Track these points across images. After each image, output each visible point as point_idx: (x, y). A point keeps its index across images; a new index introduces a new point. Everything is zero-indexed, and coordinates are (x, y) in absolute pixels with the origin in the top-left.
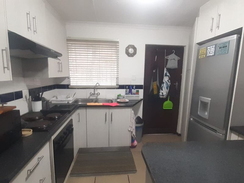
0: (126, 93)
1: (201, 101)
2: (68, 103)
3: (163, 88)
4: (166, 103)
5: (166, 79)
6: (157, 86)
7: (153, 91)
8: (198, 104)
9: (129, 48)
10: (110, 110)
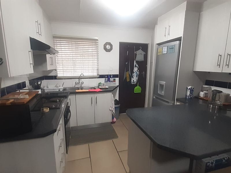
0: (105, 81)
1: (159, 84)
2: (59, 90)
3: (134, 76)
4: (136, 88)
5: (136, 69)
6: (129, 75)
7: (126, 79)
8: (158, 87)
9: (107, 45)
10: (95, 95)
